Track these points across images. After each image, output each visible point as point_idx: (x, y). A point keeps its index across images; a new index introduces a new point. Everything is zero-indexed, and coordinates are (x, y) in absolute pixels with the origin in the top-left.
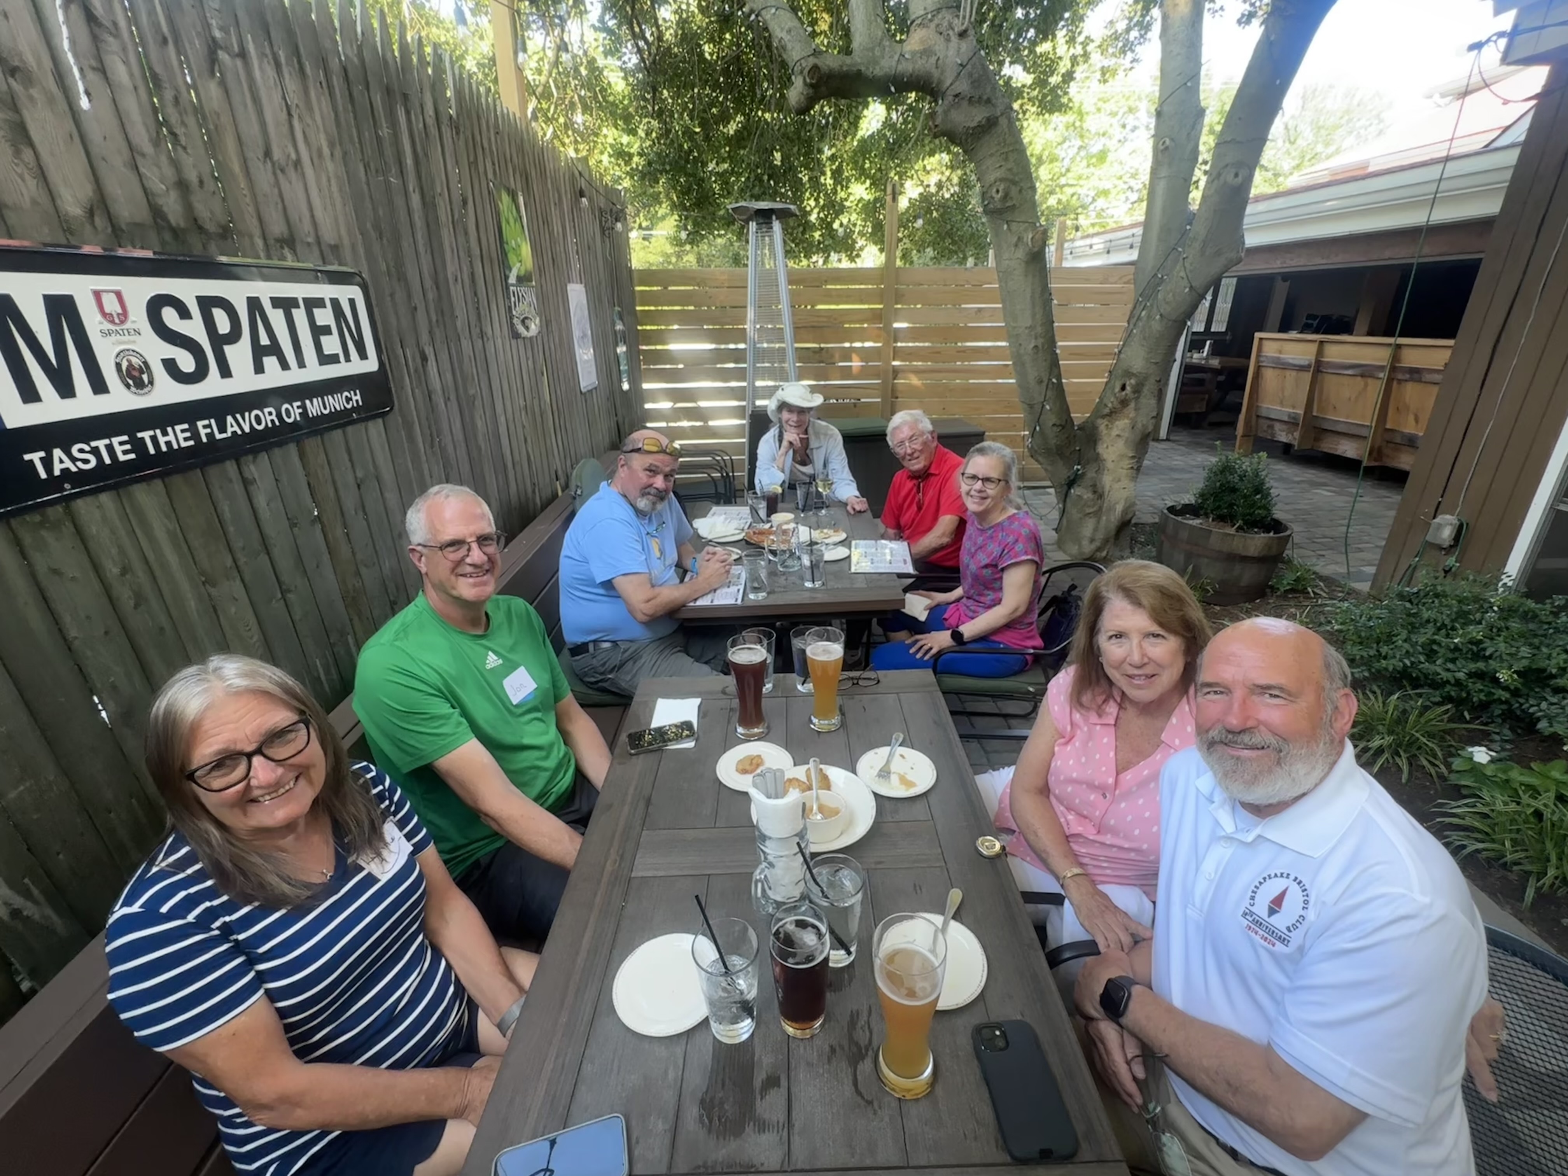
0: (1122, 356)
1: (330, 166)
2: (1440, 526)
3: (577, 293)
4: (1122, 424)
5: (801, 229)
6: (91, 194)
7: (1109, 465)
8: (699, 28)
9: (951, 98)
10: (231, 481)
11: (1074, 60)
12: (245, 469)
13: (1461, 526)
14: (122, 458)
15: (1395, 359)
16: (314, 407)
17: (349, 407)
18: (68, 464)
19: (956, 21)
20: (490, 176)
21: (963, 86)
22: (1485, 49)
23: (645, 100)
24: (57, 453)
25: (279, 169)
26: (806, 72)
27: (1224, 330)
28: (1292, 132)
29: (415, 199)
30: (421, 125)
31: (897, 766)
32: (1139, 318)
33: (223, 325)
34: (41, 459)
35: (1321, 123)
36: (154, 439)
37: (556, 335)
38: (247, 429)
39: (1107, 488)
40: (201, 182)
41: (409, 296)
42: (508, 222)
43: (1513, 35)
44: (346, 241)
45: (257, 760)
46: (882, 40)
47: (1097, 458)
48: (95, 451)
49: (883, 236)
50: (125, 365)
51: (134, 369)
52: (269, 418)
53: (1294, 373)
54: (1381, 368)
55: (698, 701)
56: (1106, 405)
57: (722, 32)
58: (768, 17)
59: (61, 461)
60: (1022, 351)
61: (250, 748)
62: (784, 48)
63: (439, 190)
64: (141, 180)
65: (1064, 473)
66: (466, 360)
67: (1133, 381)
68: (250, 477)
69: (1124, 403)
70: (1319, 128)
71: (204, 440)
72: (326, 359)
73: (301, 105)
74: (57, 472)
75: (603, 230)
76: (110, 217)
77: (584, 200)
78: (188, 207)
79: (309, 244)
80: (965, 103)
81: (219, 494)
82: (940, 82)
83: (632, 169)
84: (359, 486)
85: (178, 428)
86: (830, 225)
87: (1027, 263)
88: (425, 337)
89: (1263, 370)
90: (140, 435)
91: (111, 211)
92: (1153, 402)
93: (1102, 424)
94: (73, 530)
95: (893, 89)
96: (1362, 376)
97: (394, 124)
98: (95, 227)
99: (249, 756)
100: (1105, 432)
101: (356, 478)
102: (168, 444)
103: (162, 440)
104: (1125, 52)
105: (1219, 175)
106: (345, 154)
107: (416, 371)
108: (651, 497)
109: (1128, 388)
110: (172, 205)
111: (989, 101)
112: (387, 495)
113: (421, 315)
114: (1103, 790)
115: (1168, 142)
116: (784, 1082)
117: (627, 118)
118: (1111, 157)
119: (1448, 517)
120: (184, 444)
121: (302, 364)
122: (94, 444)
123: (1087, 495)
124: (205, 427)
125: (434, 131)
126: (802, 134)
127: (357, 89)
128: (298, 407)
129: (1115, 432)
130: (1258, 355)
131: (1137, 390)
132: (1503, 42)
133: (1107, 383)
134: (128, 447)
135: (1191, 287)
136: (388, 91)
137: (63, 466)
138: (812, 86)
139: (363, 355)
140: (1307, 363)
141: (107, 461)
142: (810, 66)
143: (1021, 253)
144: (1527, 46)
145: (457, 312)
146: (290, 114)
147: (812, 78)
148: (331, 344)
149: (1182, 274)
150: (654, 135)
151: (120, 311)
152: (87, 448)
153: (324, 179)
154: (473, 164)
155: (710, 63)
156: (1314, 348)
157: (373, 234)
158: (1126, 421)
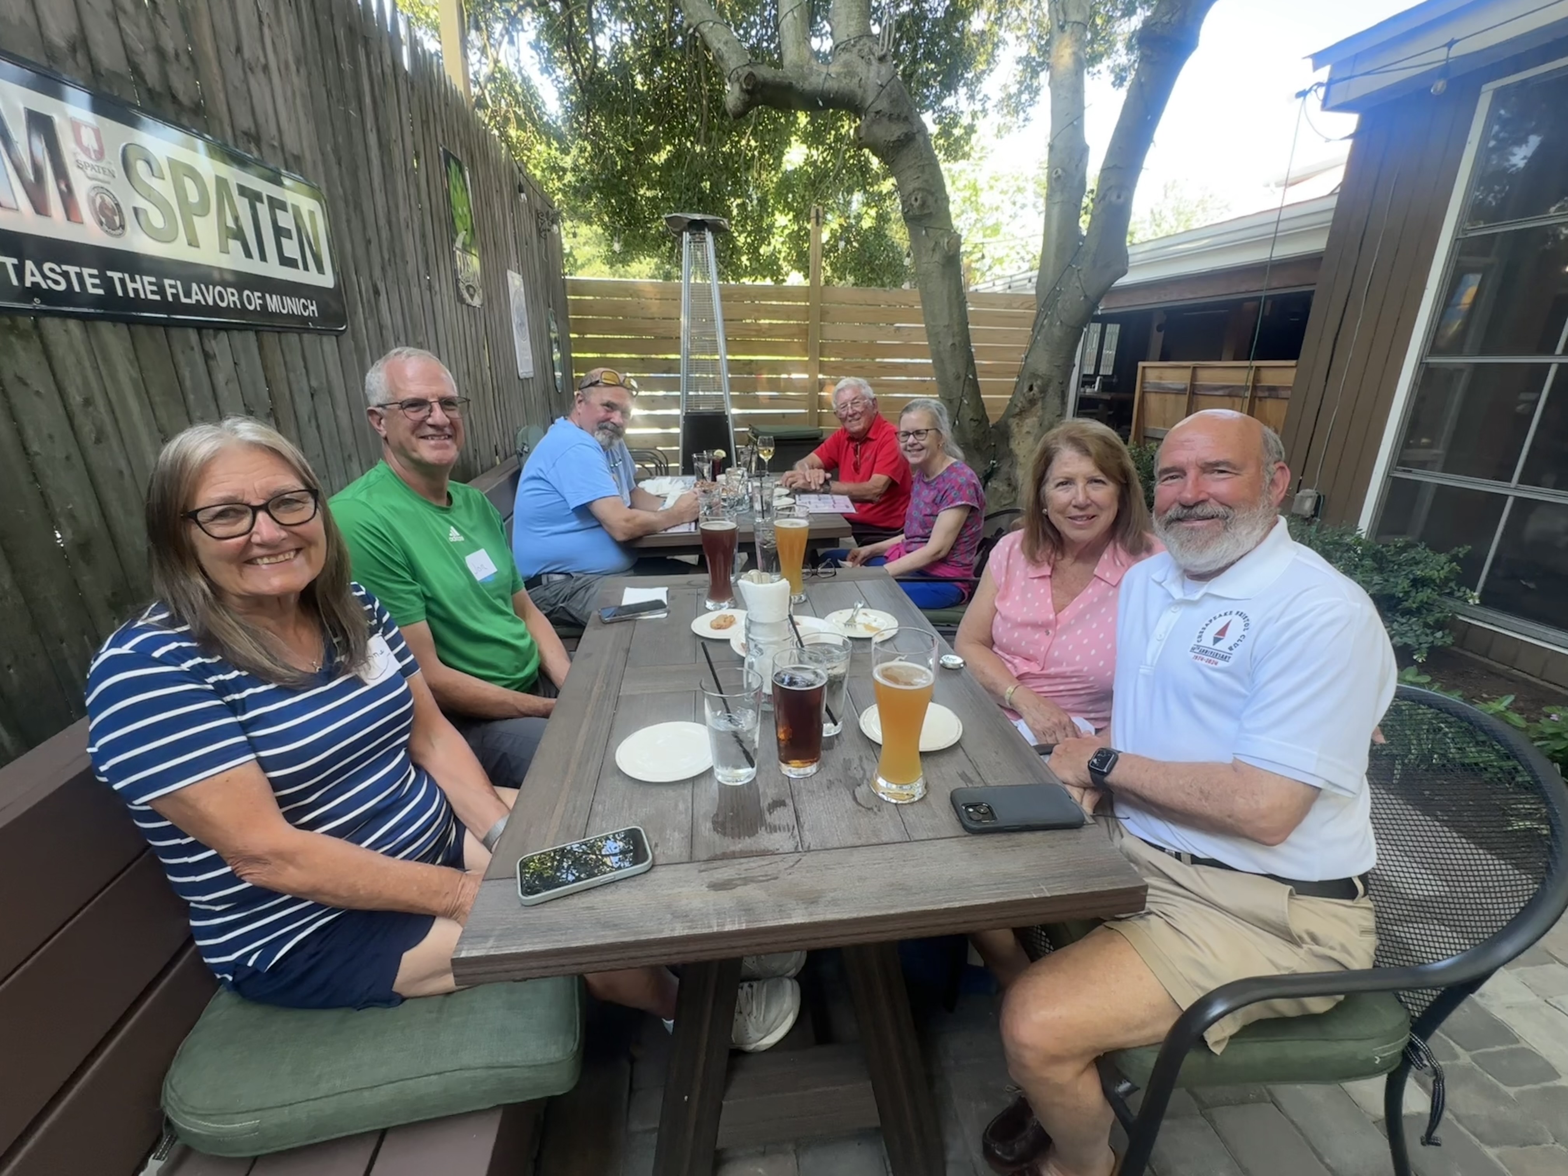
0: (1029, 360)
1: (295, 79)
2: (1303, 499)
3: (515, 281)
4: (1030, 422)
5: (729, 252)
6: (74, 31)
7: (1021, 460)
8: (631, 58)
9: (873, 114)
10: (192, 349)
11: (974, 115)
12: (206, 341)
13: (1319, 497)
14: (91, 290)
15: (1256, 379)
16: (274, 303)
17: (306, 314)
18: (38, 279)
19: (876, 47)
20: (440, 141)
21: (883, 105)
22: (1309, 96)
23: (578, 122)
24: (29, 265)
25: (248, 68)
26: (742, 79)
27: (1110, 373)
28: (1157, 216)
29: (372, 138)
30: (379, 71)
31: (860, 619)
32: (1042, 325)
33: (193, 196)
34: (14, 265)
35: (1181, 210)
36: (122, 281)
37: (497, 312)
38: (211, 303)
39: (1020, 482)
40: (177, 55)
41: (364, 228)
42: (455, 188)
43: (1329, 84)
44: (307, 155)
45: (261, 516)
46: (809, 60)
47: (1010, 454)
48: (66, 275)
49: (808, 261)
50: (98, 201)
51: (107, 208)
52: (231, 299)
53: (1173, 397)
54: (1246, 388)
55: (666, 589)
56: (1016, 406)
57: (653, 65)
58: (706, 30)
59: (33, 275)
60: (941, 349)
61: (255, 503)
62: (721, 58)
63: (394, 137)
64: (121, 36)
65: (983, 467)
66: (416, 308)
67: (1039, 382)
68: (211, 352)
69: (1032, 402)
70: (1180, 214)
71: (170, 299)
72: (286, 261)
73: (272, 15)
74: (28, 284)
75: (539, 231)
76: (91, 59)
77: (523, 196)
78: (164, 76)
79: (273, 146)
80: (885, 120)
81: (180, 358)
82: (863, 100)
83: (564, 185)
84: (312, 395)
85: (146, 279)
86: (756, 250)
87: (943, 266)
88: (377, 272)
89: (1147, 395)
90: (109, 273)
91: (93, 53)
92: (1057, 401)
93: (1013, 422)
94: (40, 346)
95: (821, 103)
96: (1230, 396)
97: (354, 61)
98: (77, 64)
99: (255, 510)
100: (1016, 430)
101: (310, 387)
102: (136, 291)
103: (130, 286)
104: (1017, 112)
105: (1104, 198)
106: (309, 74)
107: (369, 301)
108: (607, 432)
109: (1035, 389)
110: (150, 66)
111: (906, 119)
112: (339, 413)
113: (374, 247)
114: (1044, 626)
115: (1060, 172)
116: (789, 801)
117: (560, 138)
118: (1004, 229)
119: (1308, 490)
120: (151, 297)
121: (263, 258)
122: (65, 268)
123: (1003, 488)
124: (171, 286)
125: (390, 79)
126: (730, 164)
127: (323, 18)
128: (259, 298)
129: (1025, 429)
130: (1142, 382)
131: (1043, 390)
132: (1322, 91)
133: (1017, 383)
134: (97, 281)
135: (1086, 296)
136: (351, 30)
137: (34, 279)
138: (747, 92)
139: (320, 269)
140: (1183, 387)
141: (77, 288)
142: (746, 73)
143: (937, 257)
144: (1339, 96)
145: (408, 259)
146: (261, 21)
147: (748, 85)
148: (291, 249)
149: (1077, 284)
150: (587, 154)
151: (96, 147)
152: (58, 270)
153: (289, 93)
154: (425, 123)
155: (642, 93)
156: (1188, 373)
157: (332, 159)
158: (1035, 419)
